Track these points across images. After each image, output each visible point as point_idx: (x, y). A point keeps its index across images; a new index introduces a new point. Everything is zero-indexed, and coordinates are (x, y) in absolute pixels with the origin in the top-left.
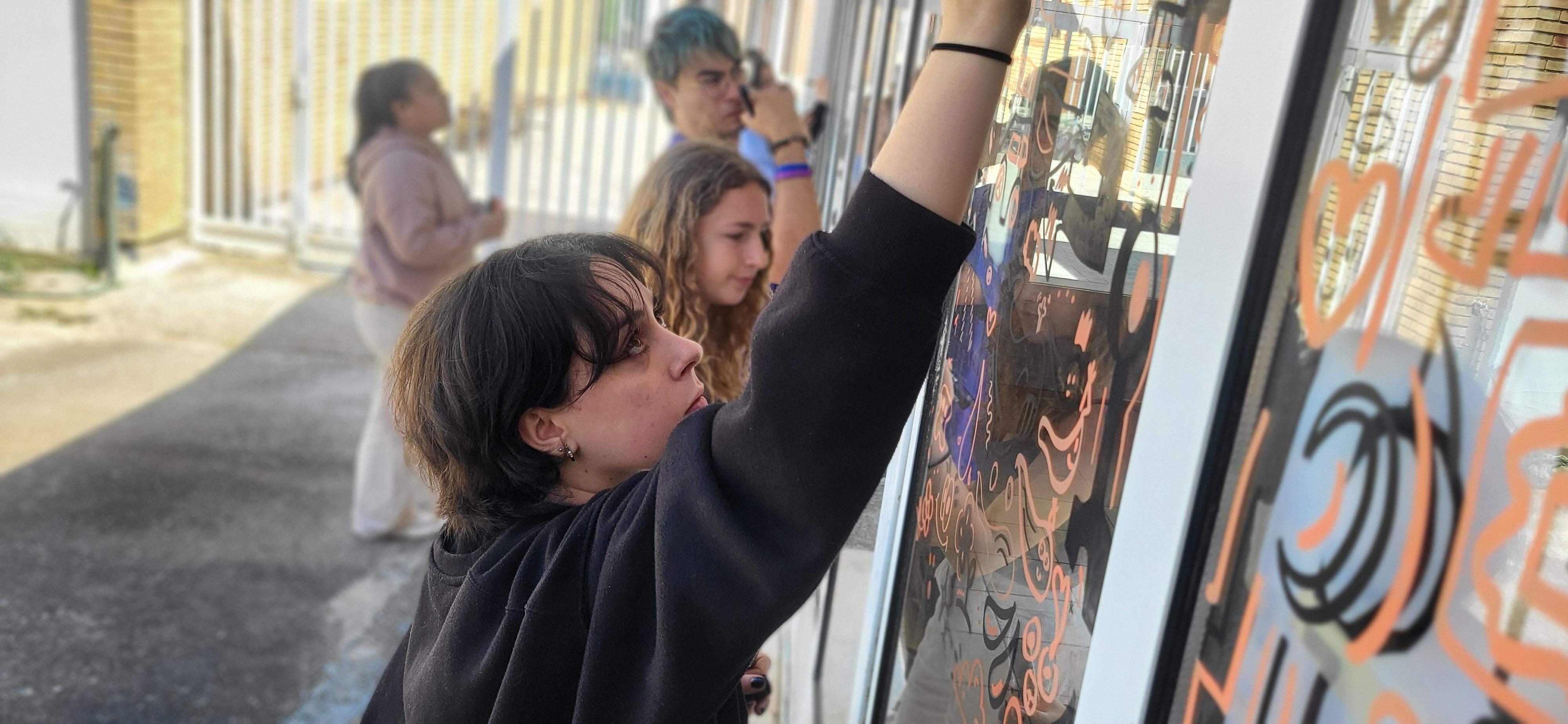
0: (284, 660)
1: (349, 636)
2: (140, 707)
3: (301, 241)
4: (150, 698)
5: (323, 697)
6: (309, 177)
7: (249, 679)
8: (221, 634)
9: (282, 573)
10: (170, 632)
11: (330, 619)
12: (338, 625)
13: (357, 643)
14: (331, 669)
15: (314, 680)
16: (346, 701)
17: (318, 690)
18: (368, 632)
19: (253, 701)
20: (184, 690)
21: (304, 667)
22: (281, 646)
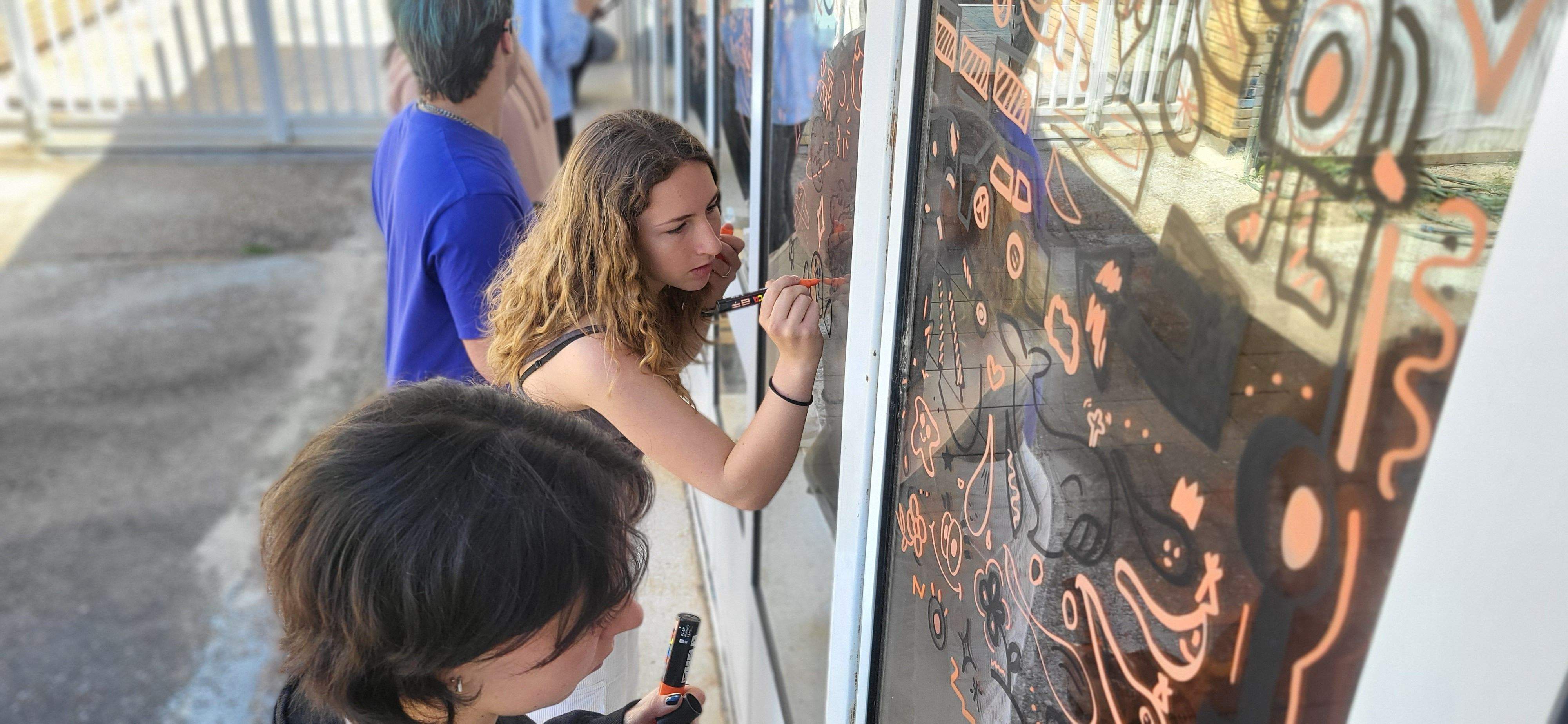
0: (163, 623)
1: (228, 585)
2: (15, 708)
3: (41, 125)
4: (24, 695)
5: (219, 655)
6: (30, 41)
7: (130, 652)
8: (84, 609)
9: (131, 525)
10: (23, 617)
11: (202, 567)
12: (213, 575)
13: (239, 588)
14: (218, 622)
15: (203, 639)
16: (245, 654)
17: (213, 646)
18: (249, 574)
19: (142, 676)
20: (60, 679)
21: (188, 626)
22: (154, 609)
